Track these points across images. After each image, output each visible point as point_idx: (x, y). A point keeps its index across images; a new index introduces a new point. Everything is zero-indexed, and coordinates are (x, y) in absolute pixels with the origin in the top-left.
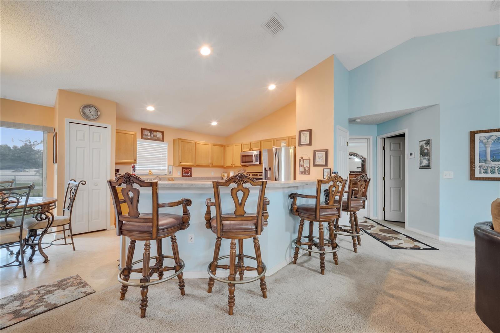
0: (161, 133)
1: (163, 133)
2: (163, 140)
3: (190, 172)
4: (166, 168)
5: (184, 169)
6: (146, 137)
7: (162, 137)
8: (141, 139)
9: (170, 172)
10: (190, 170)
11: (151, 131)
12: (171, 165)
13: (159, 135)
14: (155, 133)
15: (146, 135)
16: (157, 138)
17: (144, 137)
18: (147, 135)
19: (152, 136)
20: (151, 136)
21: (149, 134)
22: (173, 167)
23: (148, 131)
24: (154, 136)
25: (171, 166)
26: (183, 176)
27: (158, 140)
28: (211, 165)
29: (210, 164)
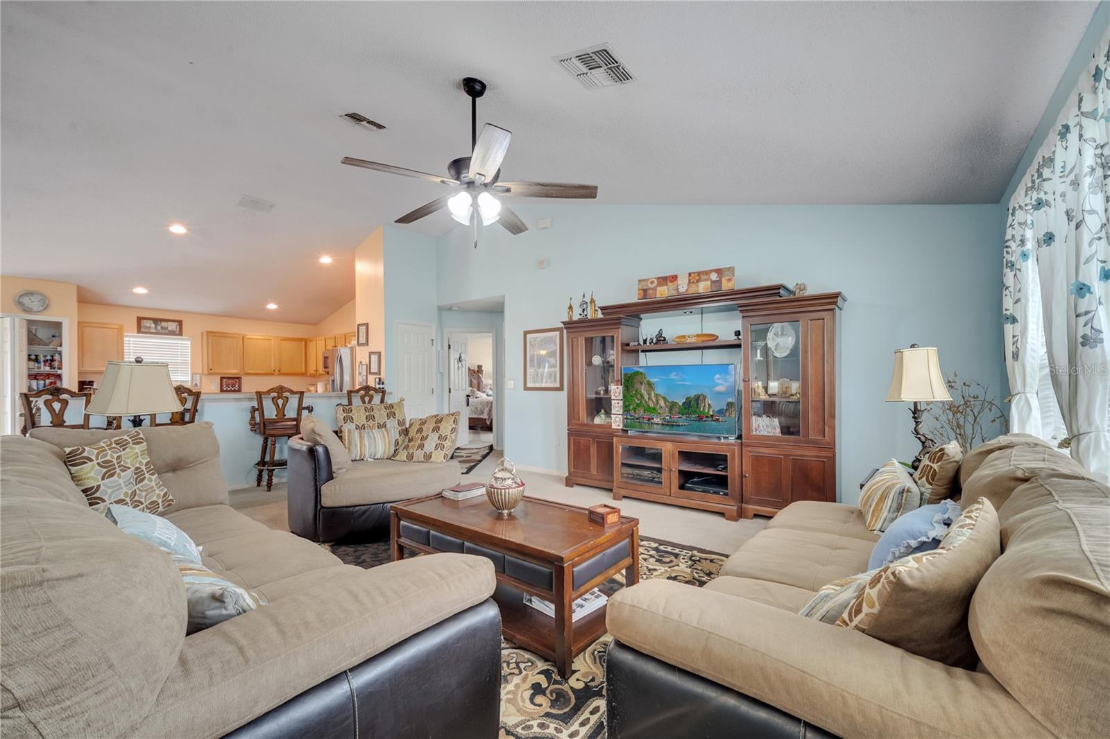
0: (176, 323)
1: (180, 323)
2: (181, 334)
3: (237, 384)
4: (189, 379)
5: (224, 380)
6: (146, 330)
7: (178, 329)
8: (138, 333)
9: (196, 384)
10: (237, 380)
11: (156, 321)
12: (198, 374)
13: (172, 326)
14: (164, 324)
15: (146, 327)
16: (169, 331)
17: (143, 330)
18: (150, 327)
19: (159, 328)
20: (156, 328)
21: (153, 325)
22: (203, 376)
23: (151, 321)
24: (162, 328)
25: (198, 376)
26: (222, 390)
27: (172, 333)
28: (277, 372)
29: (274, 371)
